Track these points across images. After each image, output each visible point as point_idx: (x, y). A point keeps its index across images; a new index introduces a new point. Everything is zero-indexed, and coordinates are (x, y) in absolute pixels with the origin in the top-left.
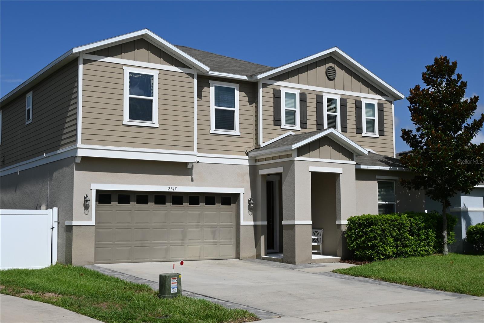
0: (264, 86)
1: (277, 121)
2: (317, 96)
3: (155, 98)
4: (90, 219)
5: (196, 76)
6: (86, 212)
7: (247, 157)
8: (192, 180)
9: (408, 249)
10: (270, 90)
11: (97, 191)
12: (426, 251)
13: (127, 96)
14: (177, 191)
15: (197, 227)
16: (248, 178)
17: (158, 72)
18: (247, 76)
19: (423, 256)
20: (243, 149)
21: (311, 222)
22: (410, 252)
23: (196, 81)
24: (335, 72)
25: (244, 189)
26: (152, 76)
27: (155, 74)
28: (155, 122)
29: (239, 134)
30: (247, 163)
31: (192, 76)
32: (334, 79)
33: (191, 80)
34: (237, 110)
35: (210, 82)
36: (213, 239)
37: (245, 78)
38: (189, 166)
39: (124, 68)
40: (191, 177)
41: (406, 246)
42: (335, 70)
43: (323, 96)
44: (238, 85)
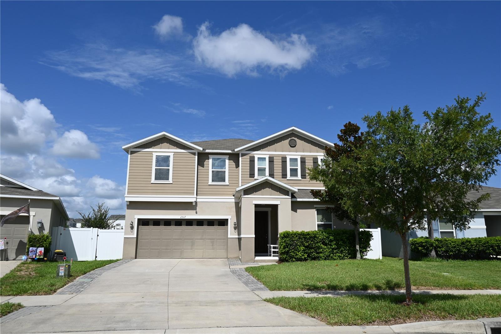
0: (243, 155)
1: (252, 175)
2: (282, 158)
3: (171, 168)
4: (133, 234)
5: (197, 154)
6: (132, 231)
7: (234, 197)
8: (196, 213)
9: (321, 255)
10: (247, 157)
11: (138, 219)
12: (339, 256)
13: (154, 168)
14: (186, 218)
15: (201, 239)
16: (234, 209)
17: (173, 153)
18: (231, 150)
19: (335, 259)
20: (231, 193)
21: (254, 236)
22: (324, 256)
23: (196, 157)
24: (296, 142)
25: (230, 216)
26: (170, 156)
27: (171, 155)
28: (170, 181)
29: (228, 184)
30: (233, 200)
31: (194, 154)
32: (295, 146)
33: (193, 156)
34: (227, 170)
35: (209, 156)
36: (212, 246)
37: (230, 151)
38: (194, 204)
39: (153, 153)
40: (195, 211)
41: (321, 253)
42: (295, 141)
43: (286, 157)
44: (228, 156)
